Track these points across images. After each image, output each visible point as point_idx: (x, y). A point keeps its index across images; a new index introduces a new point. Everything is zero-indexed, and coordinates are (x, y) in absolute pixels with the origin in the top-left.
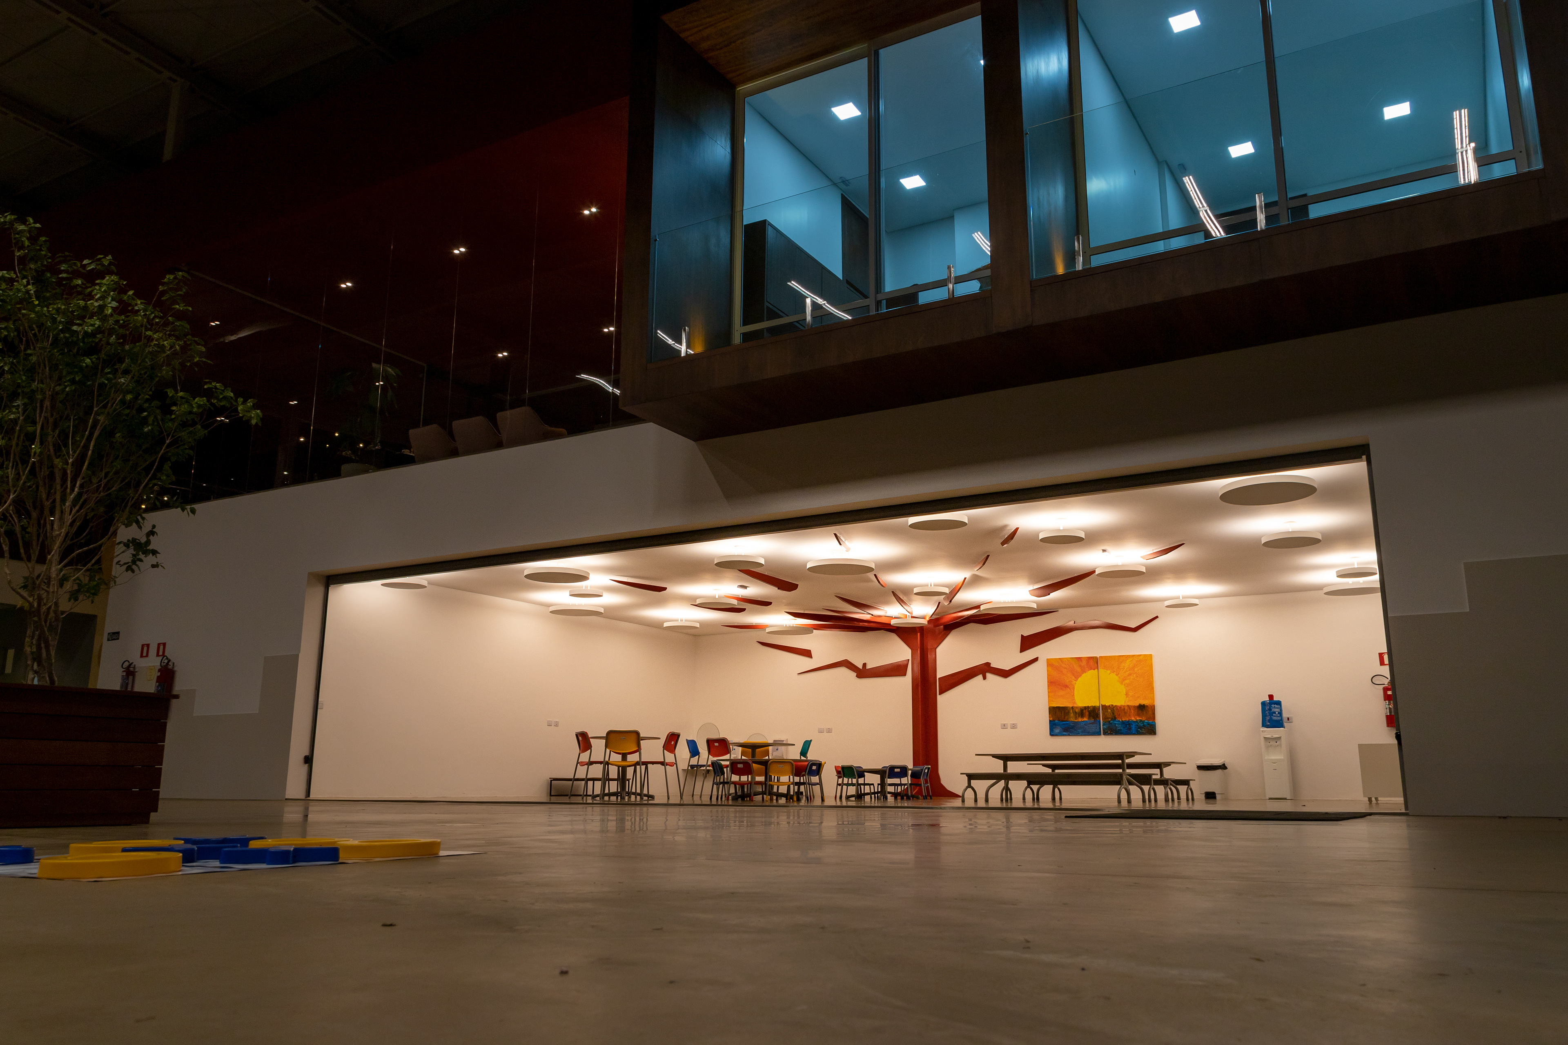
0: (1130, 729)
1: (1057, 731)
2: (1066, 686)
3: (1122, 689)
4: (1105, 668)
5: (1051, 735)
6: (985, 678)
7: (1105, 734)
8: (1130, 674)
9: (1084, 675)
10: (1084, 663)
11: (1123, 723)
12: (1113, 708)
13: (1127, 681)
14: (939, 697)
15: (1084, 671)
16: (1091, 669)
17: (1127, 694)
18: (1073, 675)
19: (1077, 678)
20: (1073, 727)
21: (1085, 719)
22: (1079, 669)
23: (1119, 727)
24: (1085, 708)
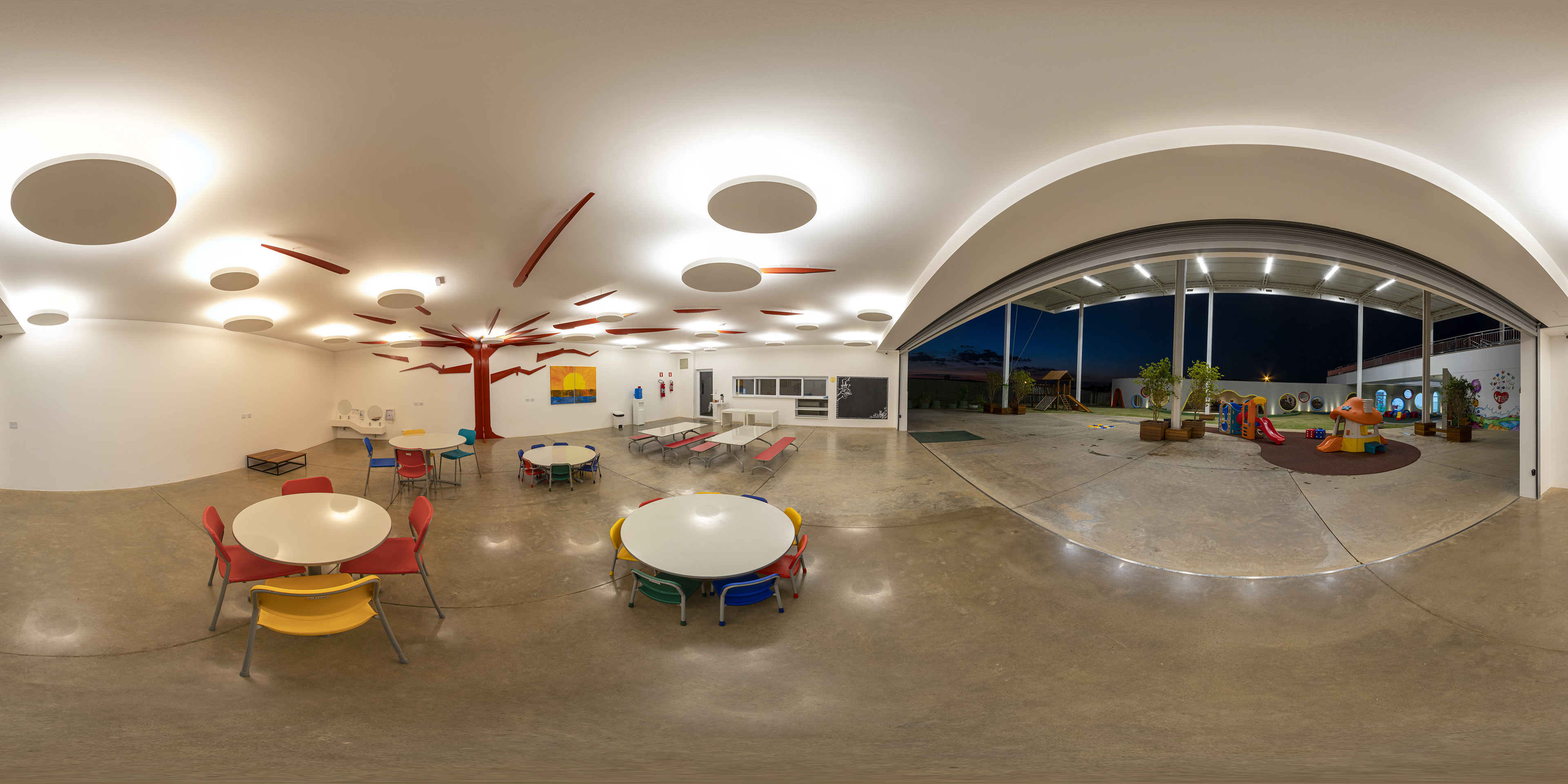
0: (586, 400)
1: (555, 402)
2: (560, 380)
3: (584, 382)
4: (577, 372)
5: (552, 404)
6: (517, 375)
7: (576, 403)
8: (587, 376)
9: (568, 375)
10: (568, 369)
11: (584, 397)
12: (580, 390)
13: (586, 379)
14: (490, 384)
15: (568, 373)
16: (571, 372)
17: (586, 385)
18: (563, 374)
19: (565, 376)
20: (562, 400)
21: (568, 396)
22: (566, 372)
23: (582, 399)
24: (568, 391)
